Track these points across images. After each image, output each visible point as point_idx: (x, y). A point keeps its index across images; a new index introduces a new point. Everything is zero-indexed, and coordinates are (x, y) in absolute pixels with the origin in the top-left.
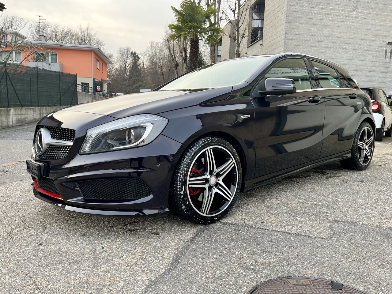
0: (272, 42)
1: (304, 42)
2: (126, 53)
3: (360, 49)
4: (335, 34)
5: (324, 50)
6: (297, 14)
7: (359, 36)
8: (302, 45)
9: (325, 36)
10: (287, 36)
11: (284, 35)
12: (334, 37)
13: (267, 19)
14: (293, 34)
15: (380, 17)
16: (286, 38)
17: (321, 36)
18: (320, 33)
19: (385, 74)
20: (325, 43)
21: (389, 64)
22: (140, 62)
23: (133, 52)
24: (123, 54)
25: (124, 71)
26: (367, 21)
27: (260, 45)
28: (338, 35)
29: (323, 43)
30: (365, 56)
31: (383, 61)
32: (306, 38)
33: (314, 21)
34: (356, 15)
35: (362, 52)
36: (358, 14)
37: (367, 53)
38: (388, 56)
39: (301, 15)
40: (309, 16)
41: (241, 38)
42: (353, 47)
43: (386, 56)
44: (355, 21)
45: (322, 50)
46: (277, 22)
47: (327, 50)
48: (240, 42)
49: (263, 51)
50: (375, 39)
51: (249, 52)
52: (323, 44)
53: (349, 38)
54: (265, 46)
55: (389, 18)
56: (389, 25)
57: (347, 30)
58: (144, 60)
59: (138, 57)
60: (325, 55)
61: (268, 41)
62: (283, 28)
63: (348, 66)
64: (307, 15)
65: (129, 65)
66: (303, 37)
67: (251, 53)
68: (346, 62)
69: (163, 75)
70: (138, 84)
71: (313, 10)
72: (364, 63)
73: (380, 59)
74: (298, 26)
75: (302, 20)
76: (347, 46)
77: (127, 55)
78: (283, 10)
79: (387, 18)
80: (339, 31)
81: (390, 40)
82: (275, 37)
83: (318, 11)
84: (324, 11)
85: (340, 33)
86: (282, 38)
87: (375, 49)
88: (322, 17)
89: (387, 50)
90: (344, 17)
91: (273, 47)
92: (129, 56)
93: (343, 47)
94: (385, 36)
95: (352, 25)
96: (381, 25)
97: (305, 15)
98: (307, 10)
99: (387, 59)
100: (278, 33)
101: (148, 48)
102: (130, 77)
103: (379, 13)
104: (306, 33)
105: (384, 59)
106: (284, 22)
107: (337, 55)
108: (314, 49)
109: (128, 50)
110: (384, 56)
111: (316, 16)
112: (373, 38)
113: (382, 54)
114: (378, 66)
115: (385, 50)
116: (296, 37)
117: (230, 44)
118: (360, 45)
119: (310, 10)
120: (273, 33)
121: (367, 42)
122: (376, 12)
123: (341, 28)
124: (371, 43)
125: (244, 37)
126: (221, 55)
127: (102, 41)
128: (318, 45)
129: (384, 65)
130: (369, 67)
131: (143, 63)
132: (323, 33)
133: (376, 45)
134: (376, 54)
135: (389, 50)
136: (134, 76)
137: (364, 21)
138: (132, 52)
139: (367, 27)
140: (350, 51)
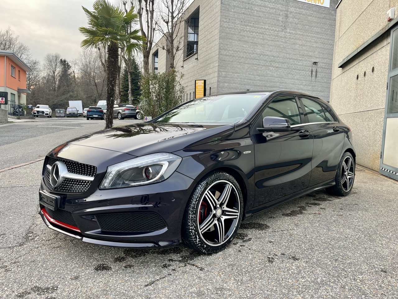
0: (207, 56)
1: (237, 58)
2: (55, 60)
3: (289, 67)
4: (266, 53)
5: (256, 68)
6: (230, 31)
7: (288, 55)
8: (236, 61)
9: (257, 54)
10: (221, 52)
11: (218, 50)
12: (265, 55)
13: (202, 33)
14: (226, 49)
15: (307, 38)
16: (220, 54)
17: (253, 53)
18: (252, 51)
19: (311, 92)
20: (257, 61)
21: (314, 82)
22: (70, 71)
23: (63, 60)
24: (51, 61)
25: (53, 80)
26: (294, 41)
27: (196, 59)
28: (268, 53)
29: (255, 60)
30: (293, 75)
31: (309, 80)
32: (239, 54)
33: (246, 39)
34: (284, 35)
35: (291, 71)
36: (287, 34)
37: (295, 72)
38: (314, 76)
39: (234, 31)
40: (241, 34)
41: (176, 51)
42: (282, 65)
43: (312, 75)
44: (283, 41)
45: (255, 68)
46: (211, 36)
47: (259, 68)
48: (175, 55)
49: (199, 65)
50: (302, 58)
51: (185, 66)
52: (255, 62)
53: (278, 57)
54: (201, 61)
55: (314, 39)
56: (314, 46)
57: (277, 49)
58: (75, 69)
59: (69, 66)
60: (257, 72)
61: (203, 55)
62: (217, 43)
63: (278, 84)
64: (239, 32)
65: (58, 73)
66: (236, 54)
67: (187, 67)
68: (277, 79)
69: (96, 85)
70: (69, 95)
71: (245, 28)
72: (293, 81)
73: (307, 78)
74: (231, 42)
75: (235, 36)
76: (277, 65)
77: (57, 63)
78: (216, 26)
79: (312, 39)
80: (269, 49)
81: (315, 60)
82: (209, 52)
83: (250, 29)
84: (255, 30)
85: (271, 51)
86: (216, 53)
87: (302, 68)
88: (254, 35)
89: (313, 70)
90: (273, 36)
91: (208, 62)
92: (58, 64)
93: (274, 65)
94: (311, 56)
95: (281, 45)
96: (307, 46)
97: (237, 32)
98: (239, 27)
99: (313, 78)
100: (213, 48)
101: (81, 56)
102: (59, 87)
103: (305, 34)
104: (239, 49)
105: (311, 78)
106: (217, 37)
107: (268, 72)
108: (247, 66)
109: (57, 57)
110: (311, 76)
111: (248, 34)
112: (300, 57)
113: (309, 73)
114: (306, 85)
115: (311, 69)
116: (230, 53)
117: (166, 57)
118: (288, 64)
119: (242, 28)
120: (208, 47)
121: (294, 62)
122: (302, 33)
123: (271, 47)
124: (298, 62)
125: (179, 50)
126: (157, 68)
127: (26, 46)
128: (250, 62)
129: (310, 83)
130: (297, 86)
131: (74, 72)
132: (255, 51)
133: (303, 64)
134: (303, 73)
135: (315, 69)
136: (64, 86)
137: (292, 41)
138: (61, 60)
139: (295, 47)
140: (280, 70)
